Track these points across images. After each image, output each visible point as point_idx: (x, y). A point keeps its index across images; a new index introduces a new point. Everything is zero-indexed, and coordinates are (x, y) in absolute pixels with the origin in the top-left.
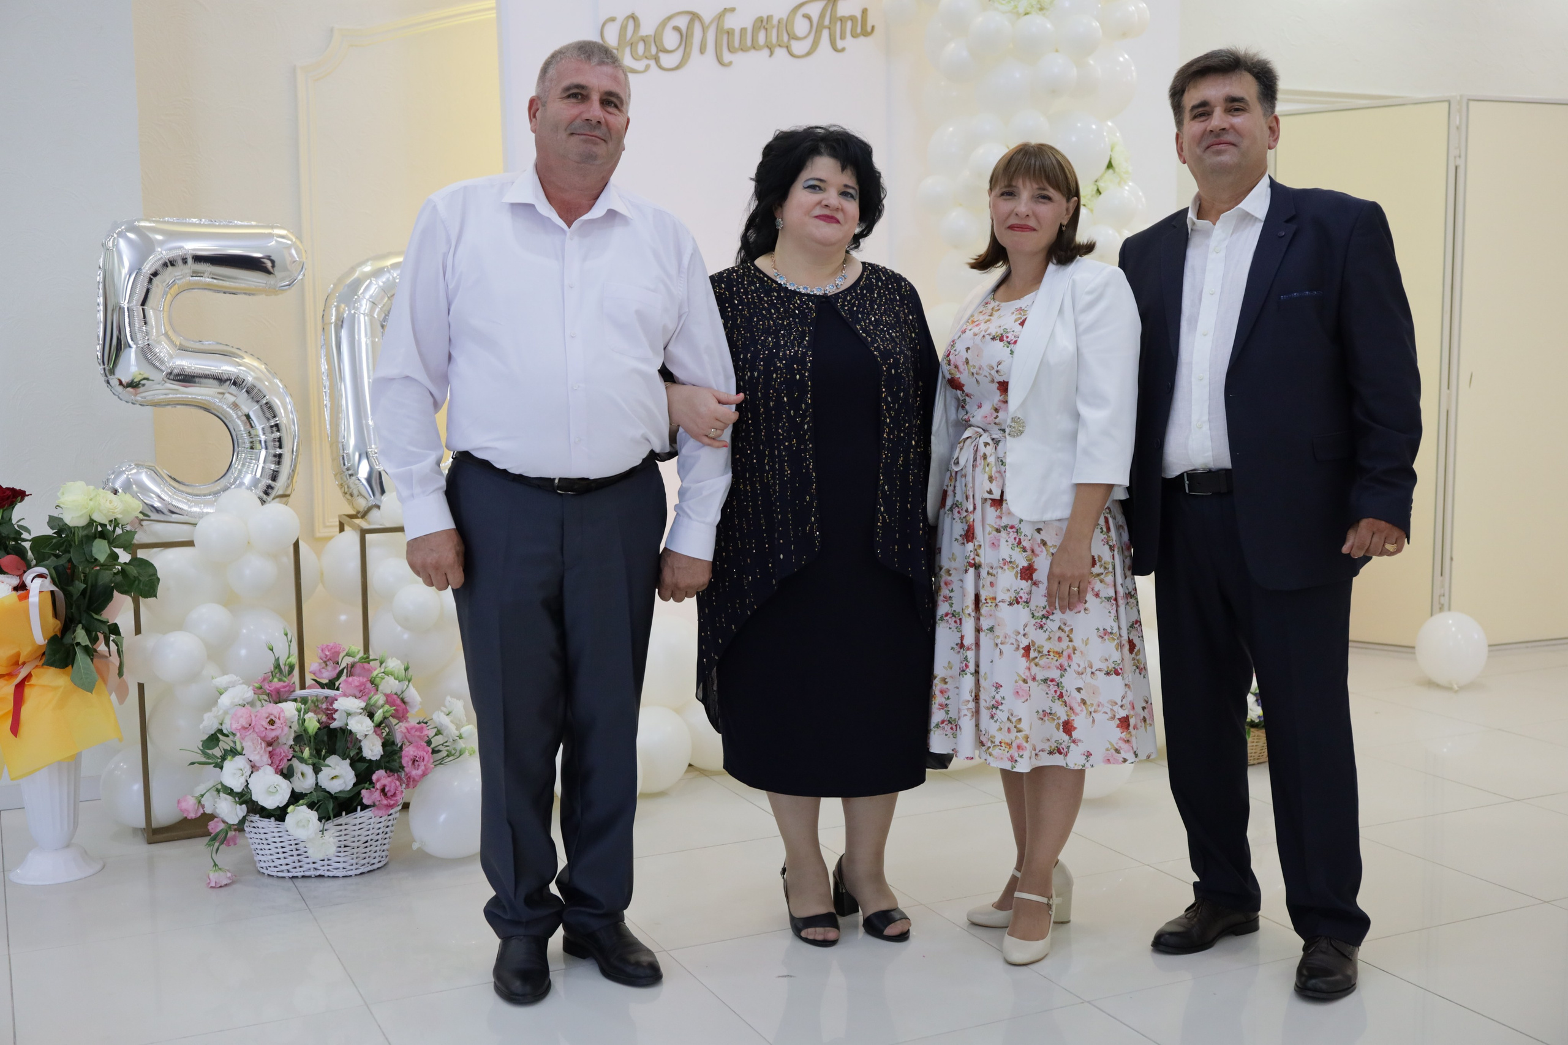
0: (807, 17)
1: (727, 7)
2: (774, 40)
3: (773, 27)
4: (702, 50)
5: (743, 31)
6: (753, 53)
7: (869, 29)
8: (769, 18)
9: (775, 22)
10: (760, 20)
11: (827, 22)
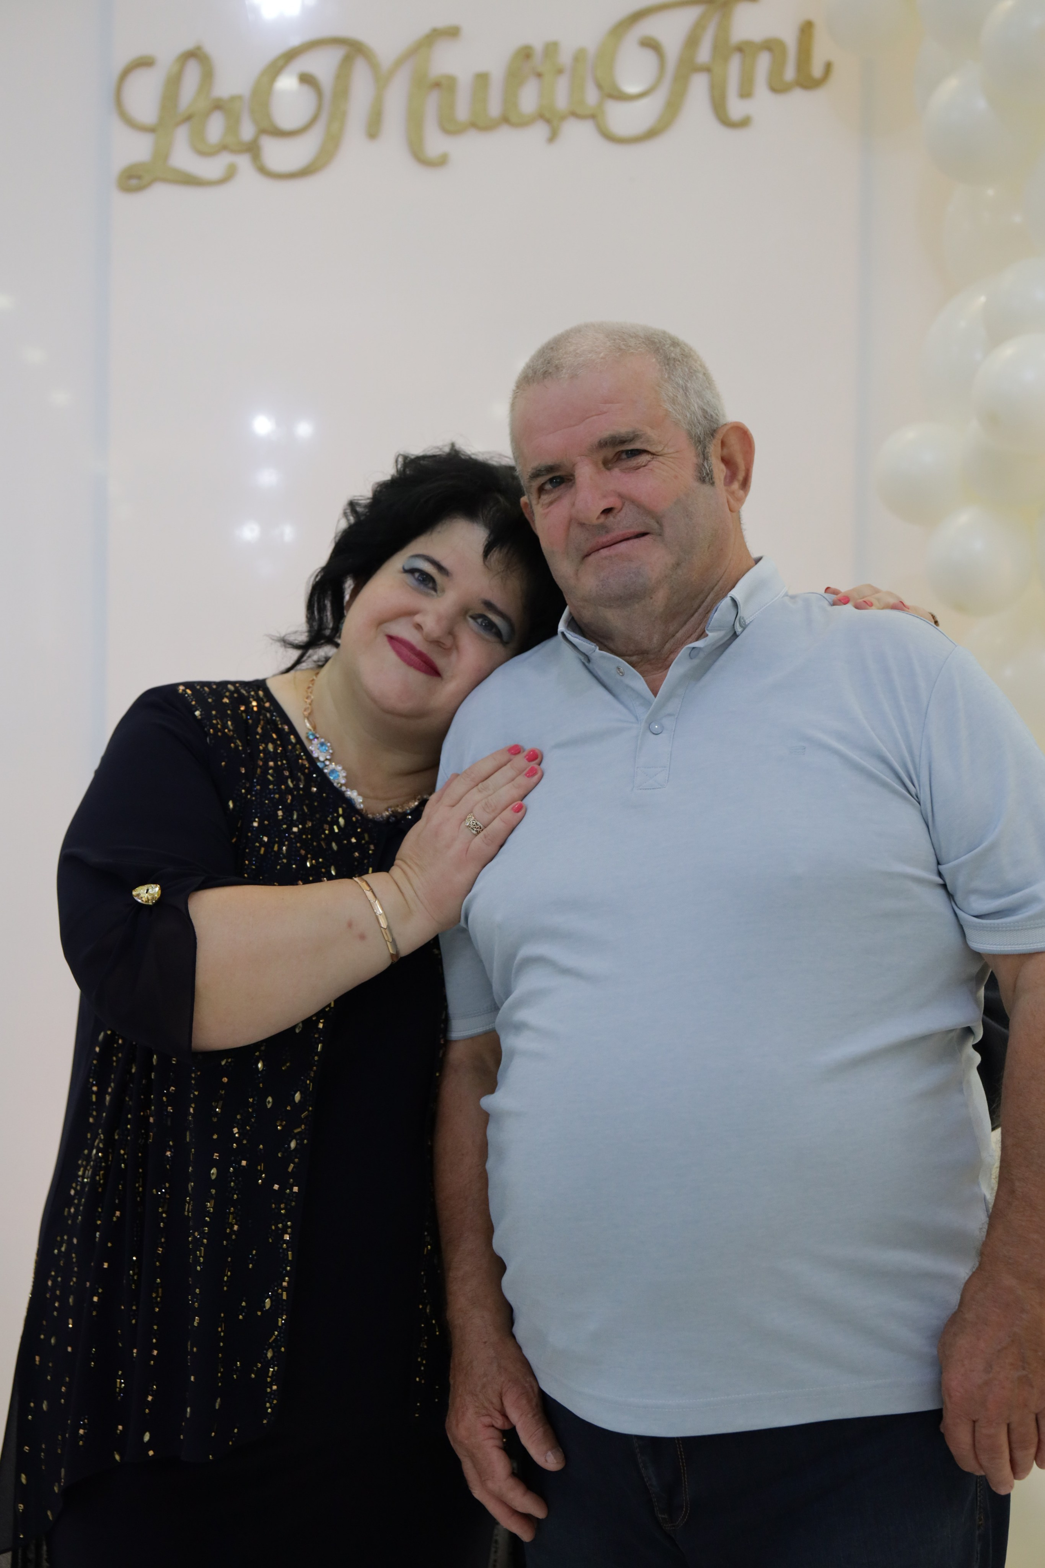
0: (651, 44)
1: (441, 22)
2: (562, 102)
3: (560, 71)
4: (373, 130)
5: (482, 79)
6: (505, 137)
7: (817, 71)
8: (552, 48)
9: (565, 57)
10: (525, 53)
11: (704, 54)
